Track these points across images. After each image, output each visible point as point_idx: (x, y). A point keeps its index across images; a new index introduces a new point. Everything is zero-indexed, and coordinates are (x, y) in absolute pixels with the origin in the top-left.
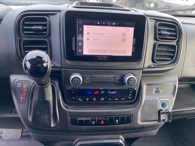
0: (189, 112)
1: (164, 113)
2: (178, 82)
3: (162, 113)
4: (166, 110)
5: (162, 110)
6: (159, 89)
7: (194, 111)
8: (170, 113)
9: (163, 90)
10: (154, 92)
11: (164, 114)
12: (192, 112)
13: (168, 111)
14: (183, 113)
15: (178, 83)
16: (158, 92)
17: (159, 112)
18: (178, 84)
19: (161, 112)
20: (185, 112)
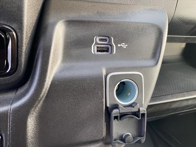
0: (185, 104)
1: (122, 116)
2: (168, 34)
3: (116, 118)
4: (131, 105)
5: (116, 106)
6: (110, 41)
7: (194, 101)
8: (143, 115)
9: (124, 45)
10: (94, 49)
11: (125, 120)
12: (190, 102)
13: (135, 110)
14: (174, 106)
15: (168, 38)
16: (107, 51)
17: (108, 112)
18: (167, 41)
19: (115, 112)
20: (177, 103)
